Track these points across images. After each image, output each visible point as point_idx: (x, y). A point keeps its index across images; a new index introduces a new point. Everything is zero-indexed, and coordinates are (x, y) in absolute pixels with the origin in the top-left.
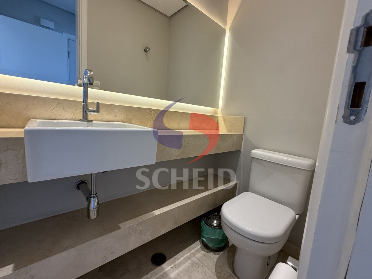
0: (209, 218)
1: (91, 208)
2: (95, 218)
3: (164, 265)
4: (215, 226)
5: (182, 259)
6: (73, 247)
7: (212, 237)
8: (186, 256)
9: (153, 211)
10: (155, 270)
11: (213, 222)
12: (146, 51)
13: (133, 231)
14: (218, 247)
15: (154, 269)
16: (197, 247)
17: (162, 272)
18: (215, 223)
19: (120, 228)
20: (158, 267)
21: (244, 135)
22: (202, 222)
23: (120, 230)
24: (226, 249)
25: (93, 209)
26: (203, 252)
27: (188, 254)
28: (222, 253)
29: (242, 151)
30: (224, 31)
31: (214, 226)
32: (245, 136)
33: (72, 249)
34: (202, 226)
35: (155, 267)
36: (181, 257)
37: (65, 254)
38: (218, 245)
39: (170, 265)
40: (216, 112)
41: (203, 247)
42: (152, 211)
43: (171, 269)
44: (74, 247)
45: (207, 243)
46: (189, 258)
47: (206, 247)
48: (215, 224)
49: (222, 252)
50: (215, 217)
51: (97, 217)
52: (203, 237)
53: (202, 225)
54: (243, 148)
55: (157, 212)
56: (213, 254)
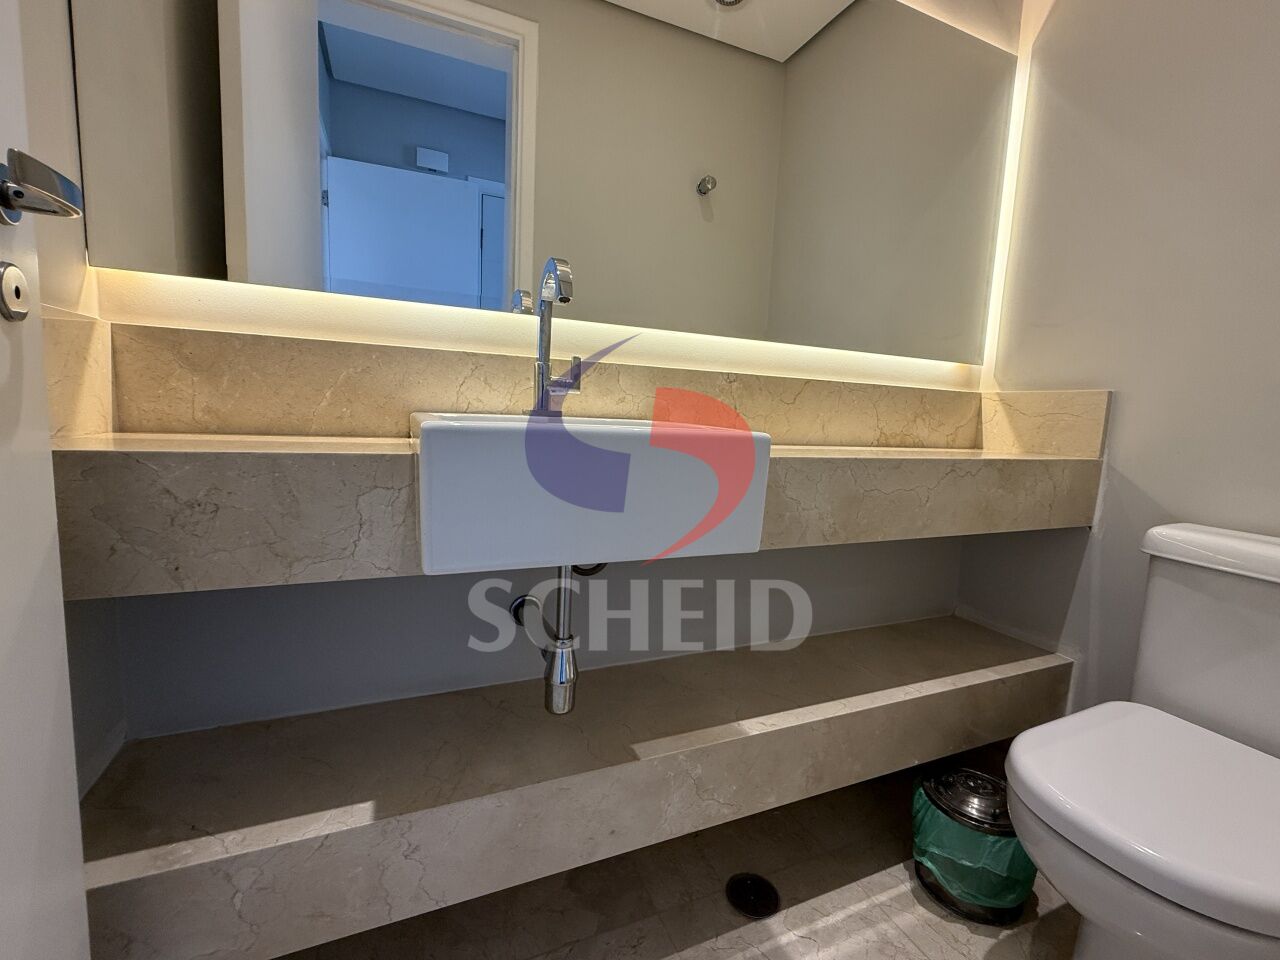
0: (949, 786)
1: (556, 679)
2: (566, 711)
3: (774, 922)
4: (976, 820)
5: (840, 916)
6: (508, 788)
7: (960, 860)
8: (853, 909)
9: (738, 719)
10: (742, 929)
11: (966, 803)
12: (702, 190)
13: (674, 776)
14: (988, 905)
15: (739, 927)
16: (897, 886)
17: (766, 946)
18: (974, 806)
19: (635, 758)
20: (753, 925)
21: (1104, 466)
22: (917, 797)
23: (637, 762)
24: (1026, 925)
25: (561, 683)
26: (921, 910)
27: (863, 905)
28: (1005, 933)
29: (1095, 530)
30: (1009, 63)
31: (972, 819)
32: (1110, 468)
33: (506, 794)
34: (919, 811)
35: (742, 919)
36: (836, 908)
37: (488, 803)
38: (990, 898)
39: (795, 926)
40: (970, 380)
41: (924, 895)
42: (734, 721)
43: (798, 941)
44: (513, 789)
45: (942, 881)
46: (866, 920)
47: (932, 891)
48: (974, 812)
49: (1008, 932)
50: (972, 784)
51: (572, 709)
52: (923, 853)
53: (917, 806)
54: (1101, 520)
55: (754, 726)
56: (965, 928)
